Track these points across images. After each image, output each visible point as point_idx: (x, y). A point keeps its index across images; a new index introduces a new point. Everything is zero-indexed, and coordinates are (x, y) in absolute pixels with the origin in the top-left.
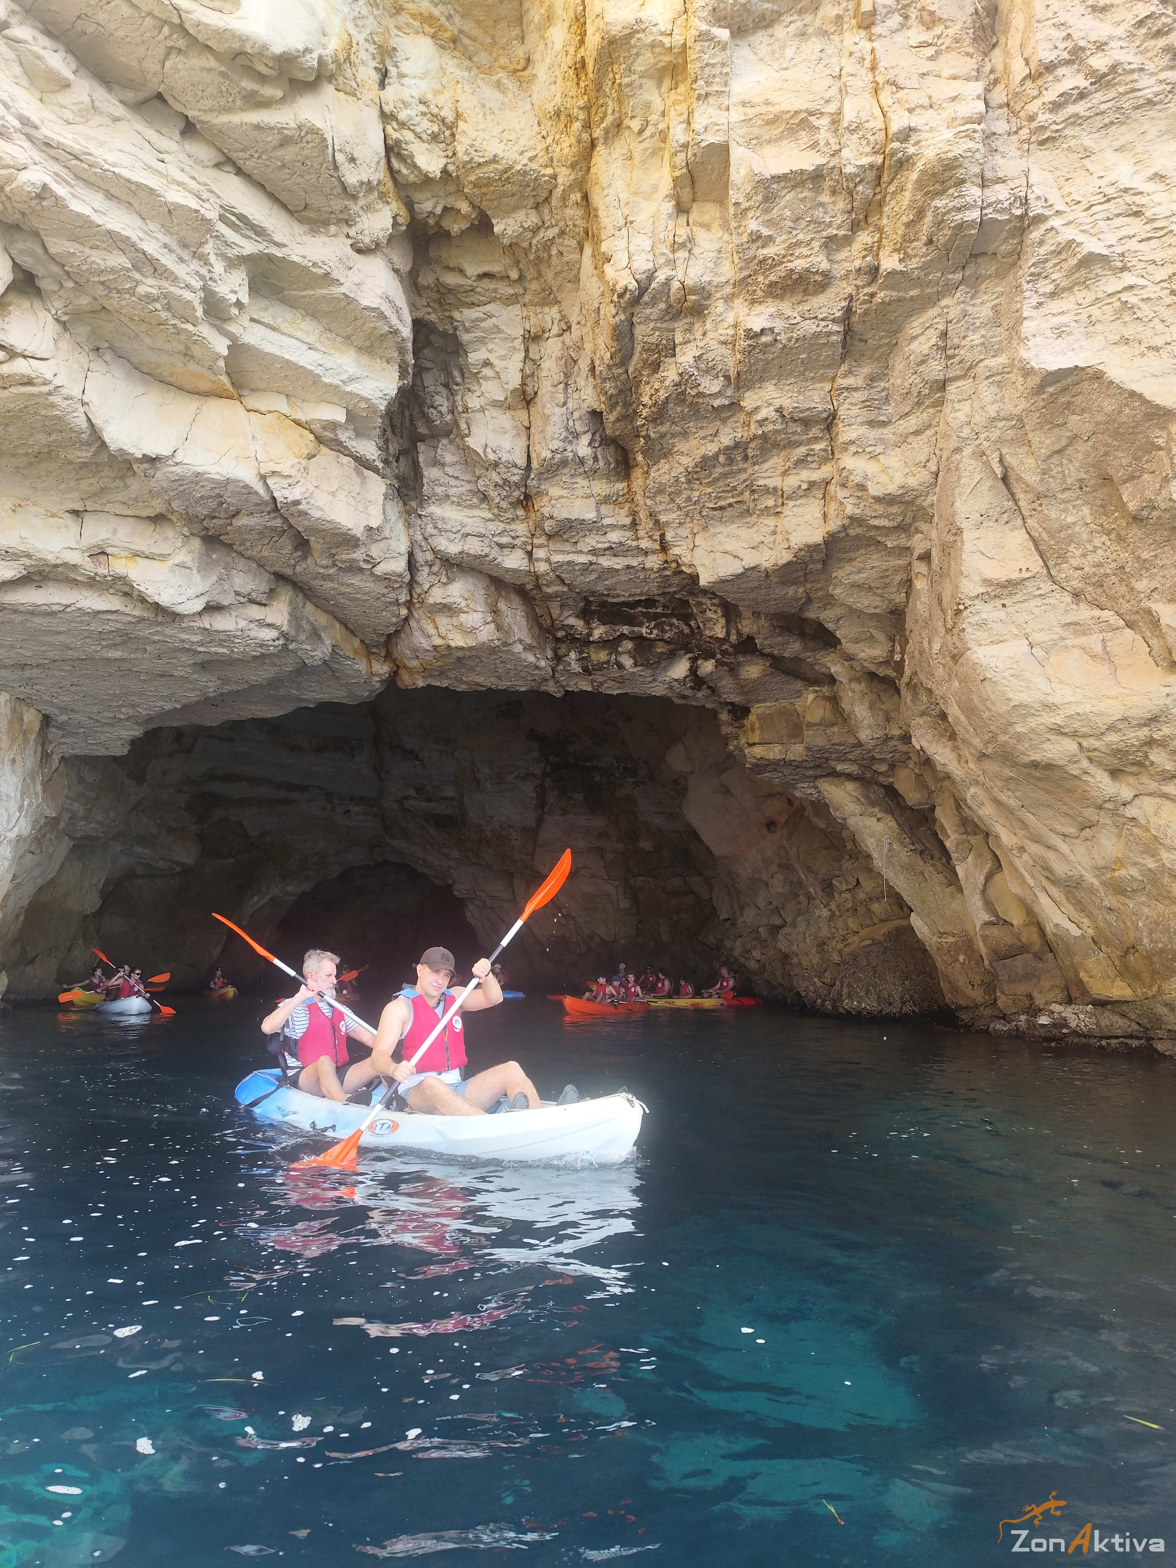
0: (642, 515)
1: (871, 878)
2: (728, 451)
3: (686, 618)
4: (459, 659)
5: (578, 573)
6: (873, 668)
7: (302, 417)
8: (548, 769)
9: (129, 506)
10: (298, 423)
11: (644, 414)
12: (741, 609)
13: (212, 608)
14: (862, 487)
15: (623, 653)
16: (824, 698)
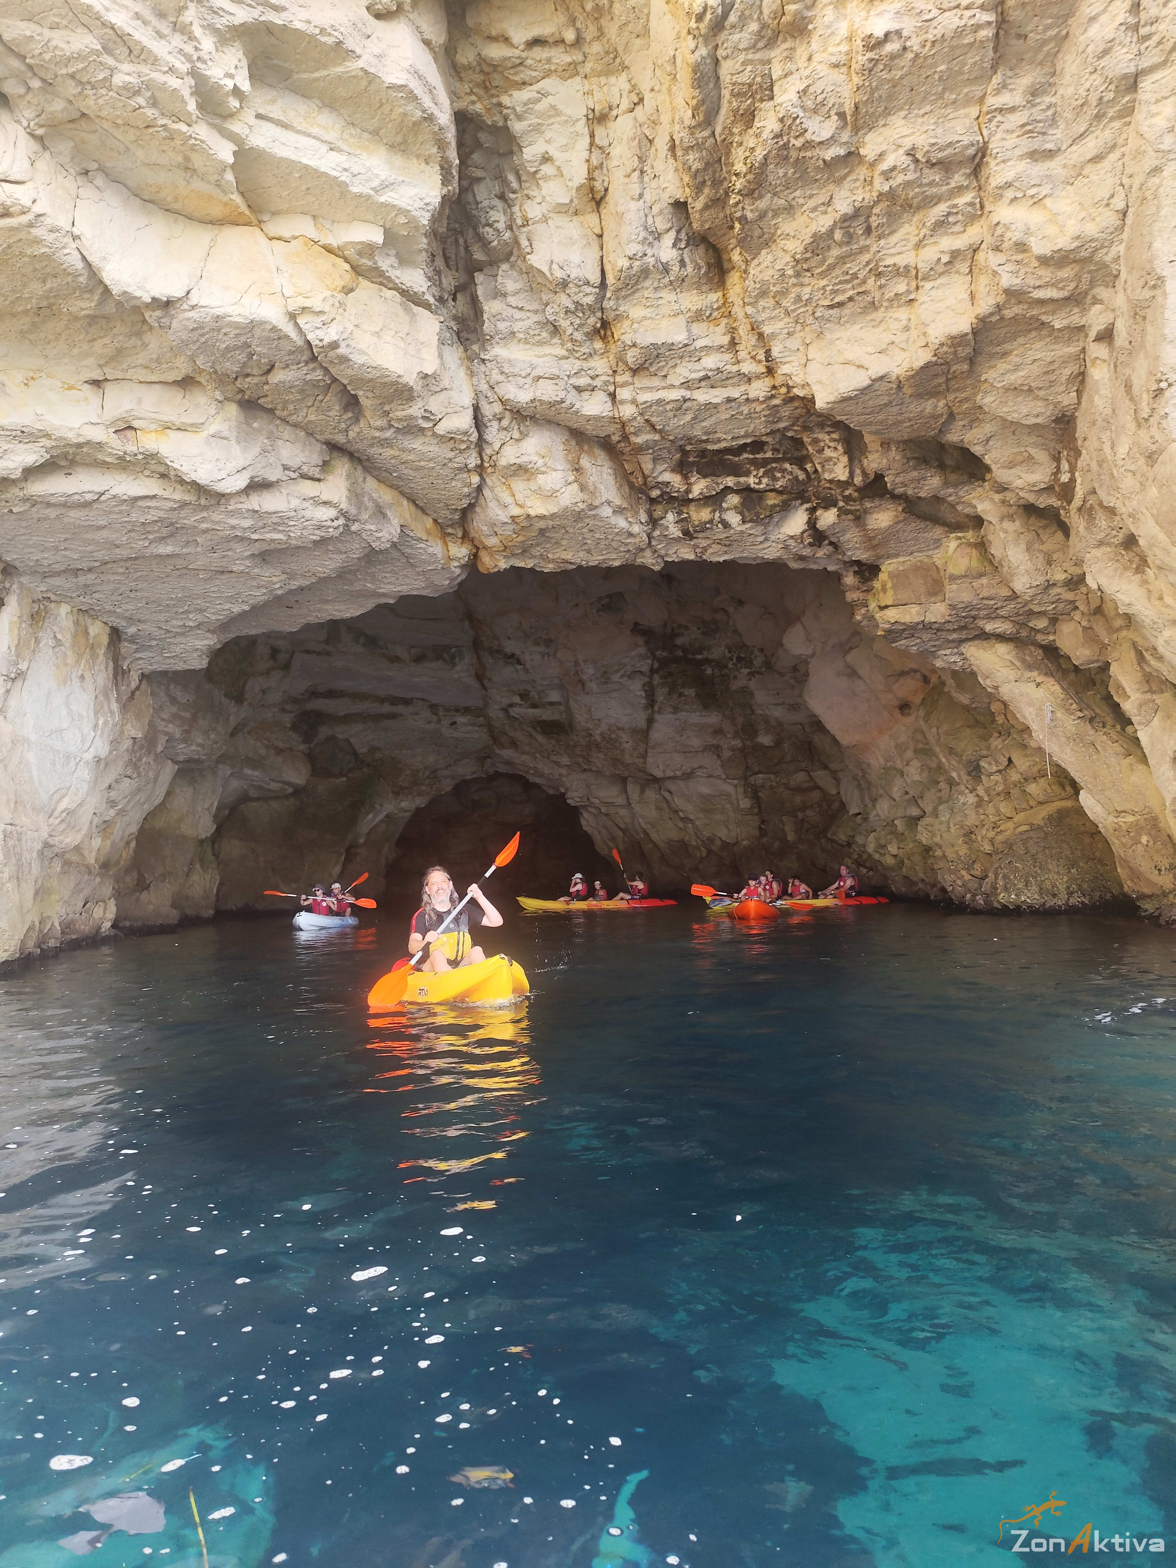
0: (743, 330)
1: (1026, 756)
2: (846, 220)
3: (801, 461)
4: (542, 532)
5: (671, 414)
6: (1031, 498)
7: (333, 241)
8: (656, 665)
9: (153, 371)
10: (329, 249)
11: (738, 186)
12: (868, 438)
13: (257, 486)
14: (1021, 247)
15: (728, 509)
16: (969, 544)
